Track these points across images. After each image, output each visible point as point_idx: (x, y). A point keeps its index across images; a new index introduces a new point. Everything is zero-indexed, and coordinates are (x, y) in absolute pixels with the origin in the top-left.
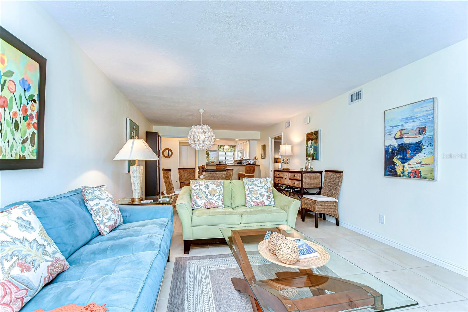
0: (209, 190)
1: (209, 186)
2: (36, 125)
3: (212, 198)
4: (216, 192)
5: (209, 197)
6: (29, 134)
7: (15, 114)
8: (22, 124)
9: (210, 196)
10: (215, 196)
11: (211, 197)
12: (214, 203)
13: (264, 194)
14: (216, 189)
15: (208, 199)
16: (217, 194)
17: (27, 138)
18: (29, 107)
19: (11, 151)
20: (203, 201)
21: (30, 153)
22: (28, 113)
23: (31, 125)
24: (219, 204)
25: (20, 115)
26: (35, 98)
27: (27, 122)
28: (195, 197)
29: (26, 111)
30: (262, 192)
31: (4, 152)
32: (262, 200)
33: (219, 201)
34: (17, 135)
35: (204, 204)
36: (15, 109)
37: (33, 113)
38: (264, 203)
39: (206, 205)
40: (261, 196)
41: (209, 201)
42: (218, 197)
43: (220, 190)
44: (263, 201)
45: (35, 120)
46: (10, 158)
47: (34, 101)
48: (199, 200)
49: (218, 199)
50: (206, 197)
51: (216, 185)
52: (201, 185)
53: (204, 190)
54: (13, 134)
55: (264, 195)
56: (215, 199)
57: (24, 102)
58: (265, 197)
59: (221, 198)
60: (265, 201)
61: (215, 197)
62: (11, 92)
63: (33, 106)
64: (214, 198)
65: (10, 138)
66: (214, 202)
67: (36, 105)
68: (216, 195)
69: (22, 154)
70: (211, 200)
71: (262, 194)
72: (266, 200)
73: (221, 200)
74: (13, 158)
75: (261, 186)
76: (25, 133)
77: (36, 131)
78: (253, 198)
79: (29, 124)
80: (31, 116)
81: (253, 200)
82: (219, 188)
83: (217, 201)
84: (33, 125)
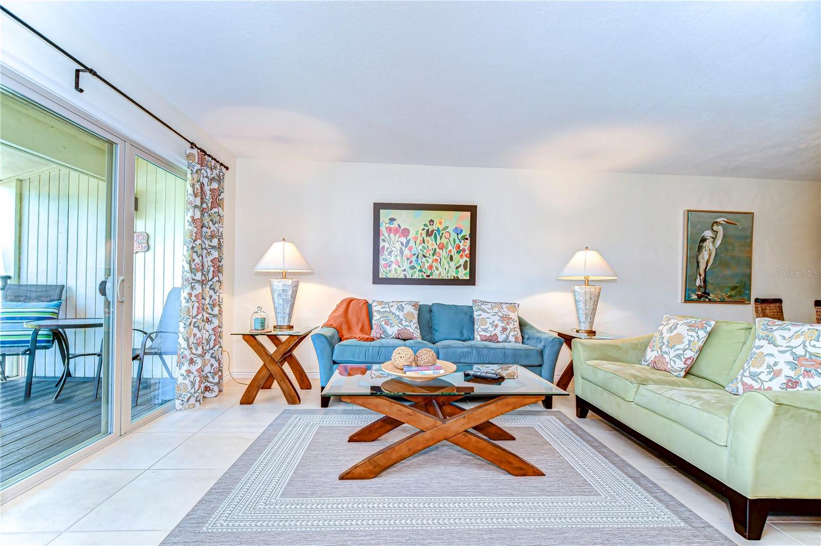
2: (468, 255)
3: (668, 351)
4: (682, 343)
6: (462, 262)
7: (450, 251)
8: (456, 257)
10: (676, 348)
12: (668, 363)
14: (686, 335)
15: (661, 351)
16: (682, 346)
17: (460, 265)
18: (461, 244)
19: (447, 274)
20: (655, 353)
21: (463, 274)
22: (461, 248)
23: (464, 256)
24: (675, 367)
25: (454, 251)
26: (467, 236)
27: (460, 254)
29: (459, 247)
31: (442, 275)
33: (678, 361)
34: (452, 264)
35: (653, 359)
36: (450, 247)
37: (465, 247)
39: (655, 362)
41: (662, 356)
42: (681, 352)
43: (692, 339)
45: (467, 252)
46: (447, 278)
47: (467, 239)
49: (678, 356)
50: (661, 348)
54: (449, 264)
56: (672, 354)
57: (457, 242)
59: (686, 356)
62: (447, 239)
63: (466, 242)
64: (672, 351)
65: (447, 266)
67: (468, 242)
69: (456, 276)
73: (684, 360)
74: (449, 278)
75: (788, 344)
76: (459, 262)
77: (468, 260)
78: (747, 374)
79: (462, 256)
80: (464, 250)
81: (744, 379)
82: (694, 334)
83: (673, 359)
84: (466, 256)
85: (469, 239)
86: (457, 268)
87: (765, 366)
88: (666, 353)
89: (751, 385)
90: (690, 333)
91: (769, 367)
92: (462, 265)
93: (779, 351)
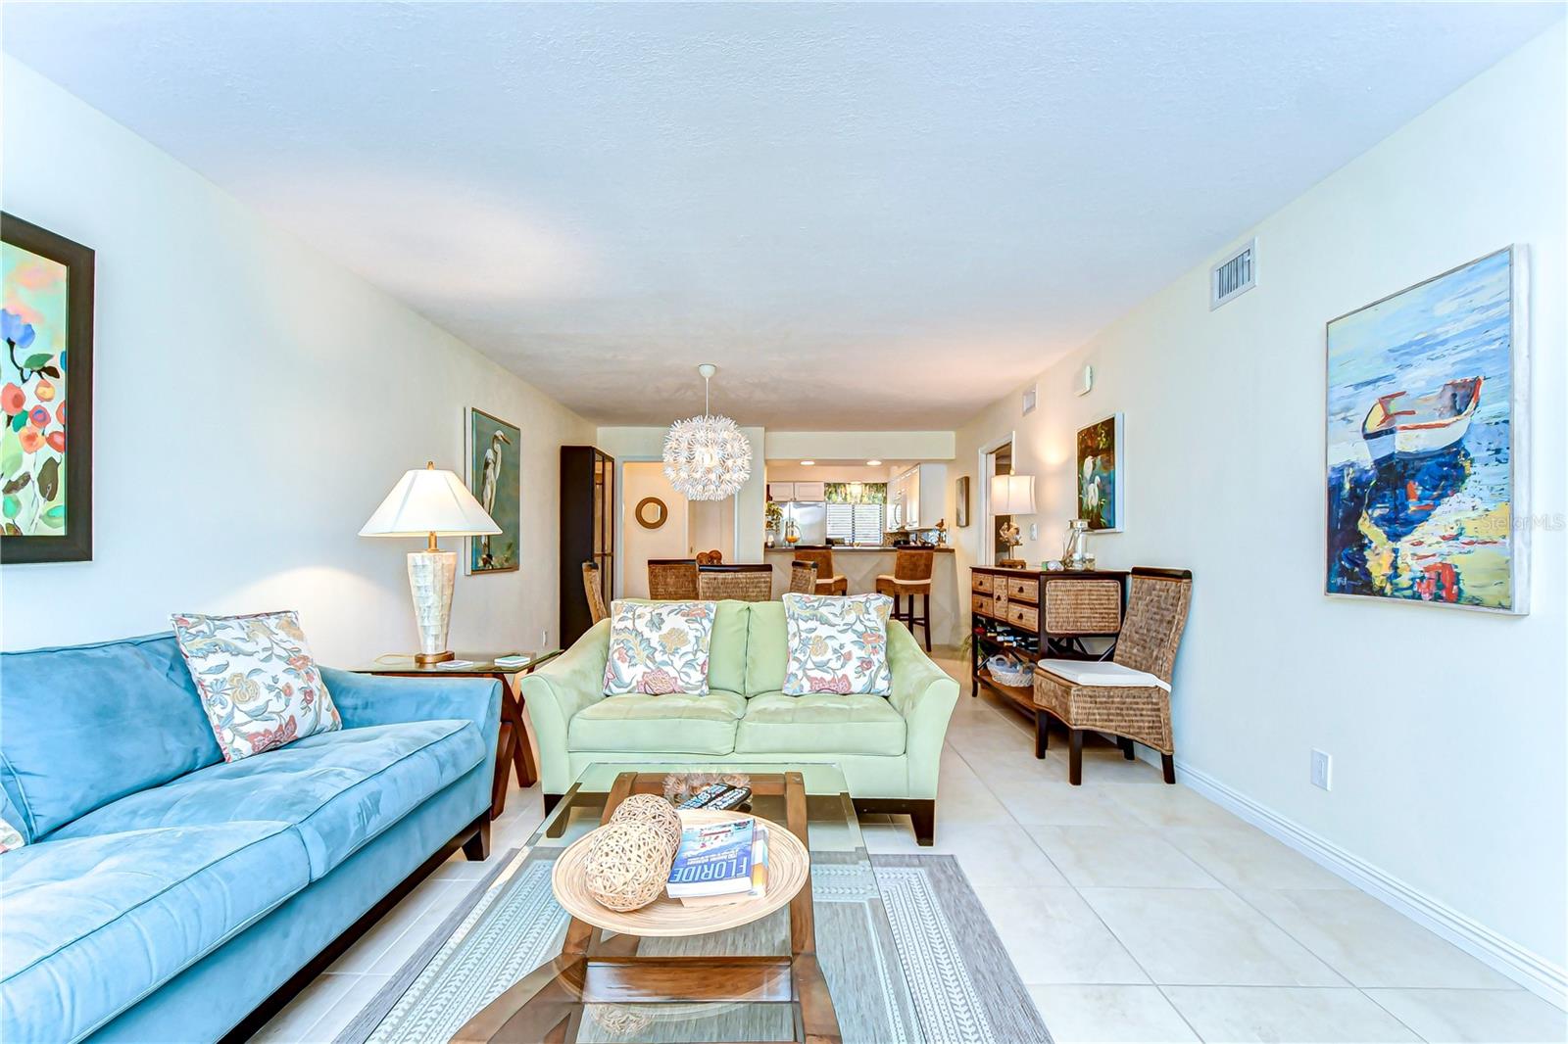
0: (661, 633)
1: (663, 621)
2: (60, 440)
3: (668, 660)
4: (686, 642)
5: (658, 657)
9: (664, 652)
10: (681, 652)
11: (665, 658)
12: (676, 678)
13: (850, 653)
14: (687, 629)
15: (654, 662)
16: (688, 648)
20: (640, 670)
22: (28, 406)
23: (40, 439)
24: (692, 681)
26: (56, 362)
27: (24, 431)
28: (616, 655)
29: (18, 400)
30: (842, 646)
32: (840, 674)
33: (691, 672)
35: (640, 679)
37: (45, 405)
38: (849, 683)
39: (646, 683)
40: (838, 658)
41: (660, 670)
42: (691, 657)
43: (698, 634)
44: (845, 676)
45: (56, 426)
47: (53, 372)
48: (627, 664)
49: (688, 664)
50: (651, 658)
51: (685, 618)
52: (639, 617)
53: (647, 634)
55: (848, 657)
56: (678, 663)
58: (854, 663)
59: (701, 662)
60: (852, 676)
61: (677, 656)
63: (47, 385)
64: (676, 659)
66: (673, 673)
68: (683, 650)
70: (665, 668)
71: (843, 652)
72: (856, 675)
73: (699, 668)
75: (844, 622)
76: (17, 462)
77: (60, 457)
78: (810, 665)
79: (31, 438)
80: (39, 415)
81: (809, 673)
82: (697, 626)
83: (684, 670)
84: (50, 440)
85: (62, 373)
86: (12, 487)
87: (830, 651)
88: (665, 663)
89: (821, 678)
90: (693, 626)
91: (835, 651)
92: (34, 476)
93: (840, 632)
